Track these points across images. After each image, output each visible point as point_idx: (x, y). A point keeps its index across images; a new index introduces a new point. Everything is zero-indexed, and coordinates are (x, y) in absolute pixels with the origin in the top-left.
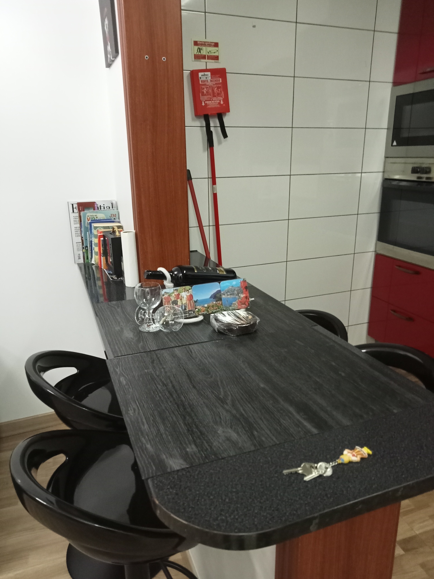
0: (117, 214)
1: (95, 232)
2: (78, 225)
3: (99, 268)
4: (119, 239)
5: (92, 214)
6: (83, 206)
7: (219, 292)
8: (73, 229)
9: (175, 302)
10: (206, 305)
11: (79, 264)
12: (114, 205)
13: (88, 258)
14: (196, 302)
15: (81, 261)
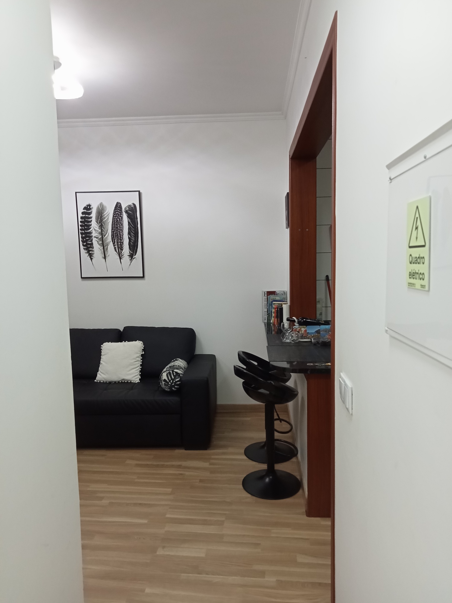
0: (286, 297)
1: (274, 306)
2: (266, 303)
3: (274, 325)
4: (282, 308)
5: (273, 297)
6: (270, 293)
7: (319, 330)
8: (264, 304)
9: (299, 332)
10: (312, 335)
11: (264, 323)
12: (285, 293)
13: (269, 320)
14: (308, 333)
15: (266, 321)
